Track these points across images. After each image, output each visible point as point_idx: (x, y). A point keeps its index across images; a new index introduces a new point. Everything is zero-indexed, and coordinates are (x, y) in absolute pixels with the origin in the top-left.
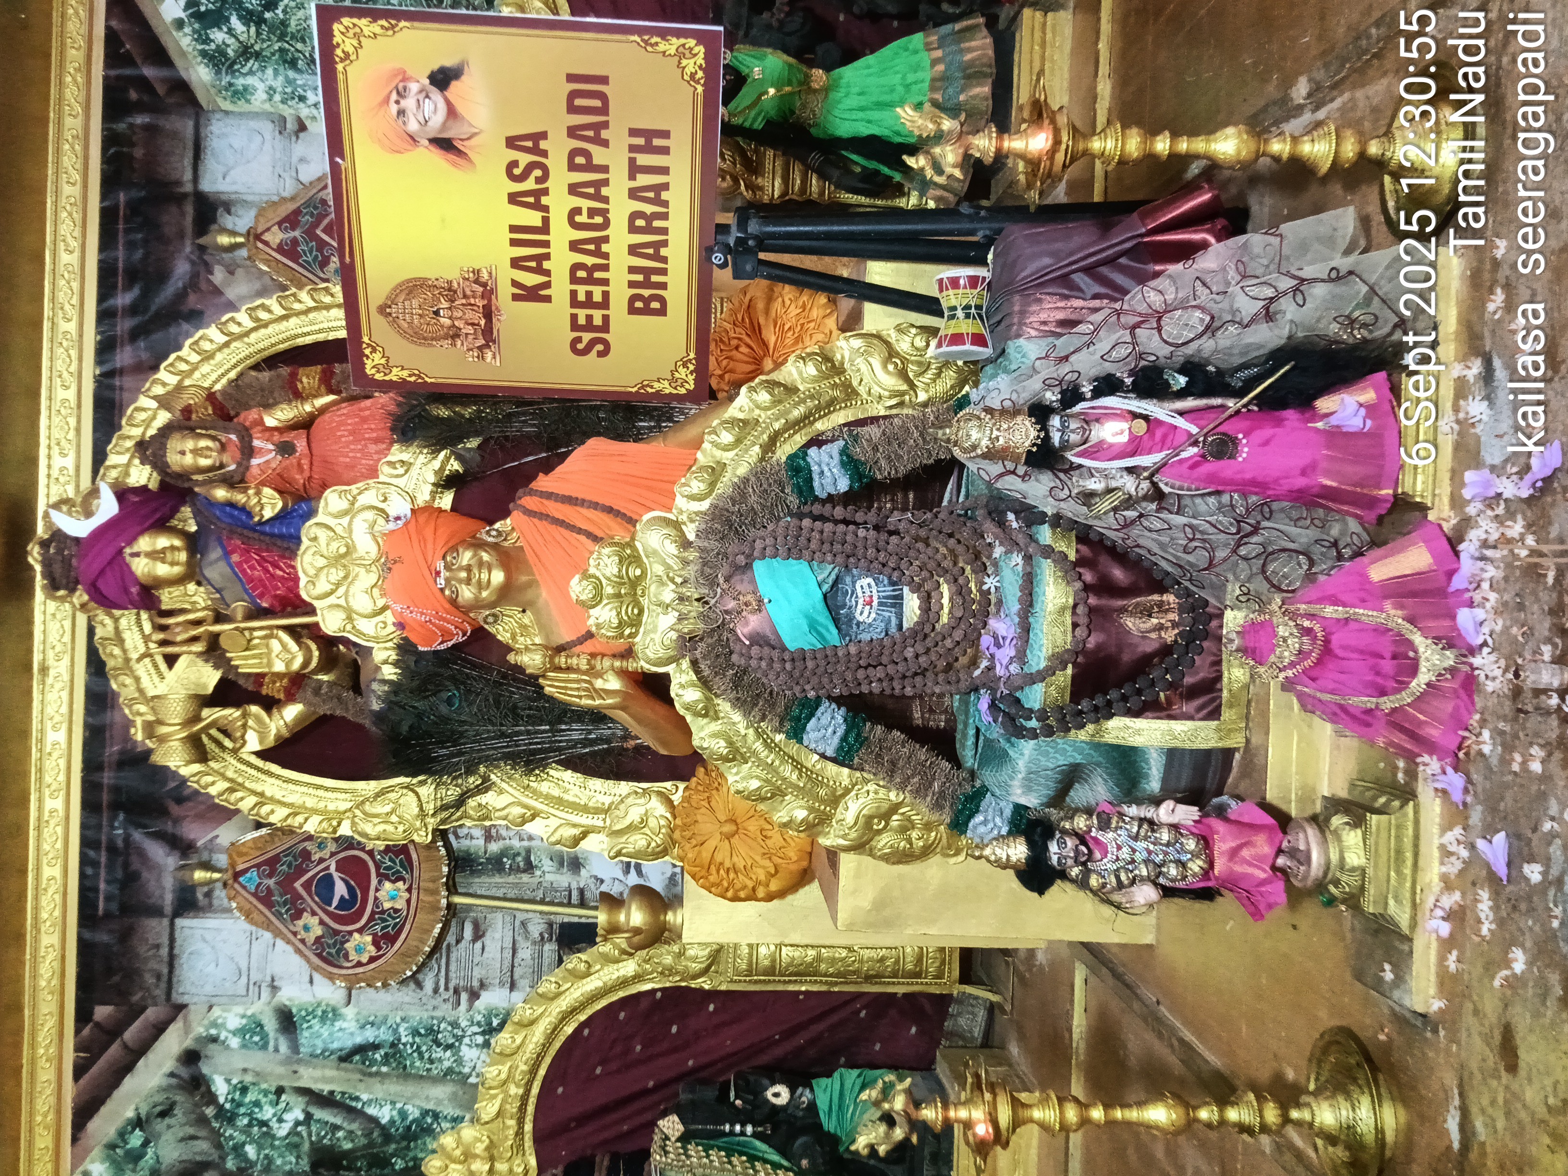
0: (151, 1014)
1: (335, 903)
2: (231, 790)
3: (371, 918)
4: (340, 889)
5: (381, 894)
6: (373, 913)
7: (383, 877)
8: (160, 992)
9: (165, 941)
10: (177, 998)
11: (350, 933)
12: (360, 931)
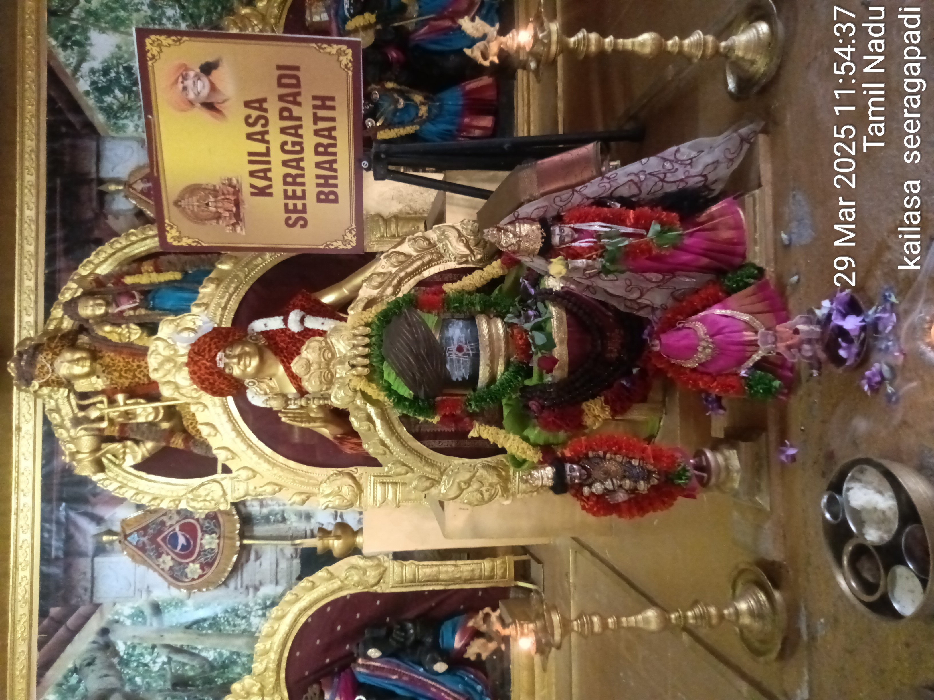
0: (82, 610)
1: (179, 547)
2: (121, 487)
3: (199, 555)
4: (182, 540)
5: (203, 542)
6: (200, 552)
7: (204, 532)
8: (87, 597)
9: (89, 571)
10: (96, 600)
11: (188, 563)
12: (193, 562)
